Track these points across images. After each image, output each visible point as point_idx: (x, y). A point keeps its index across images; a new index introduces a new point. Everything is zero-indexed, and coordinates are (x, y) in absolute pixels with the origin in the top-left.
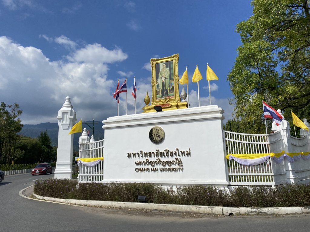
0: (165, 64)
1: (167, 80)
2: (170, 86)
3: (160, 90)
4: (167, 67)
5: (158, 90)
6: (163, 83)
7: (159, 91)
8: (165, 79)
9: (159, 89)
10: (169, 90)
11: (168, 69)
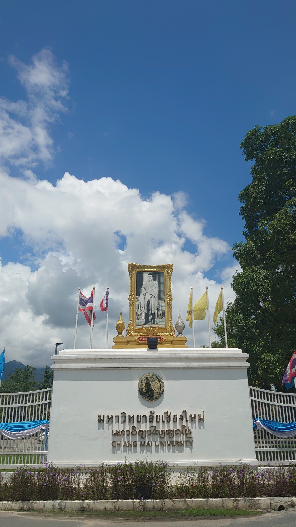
0: (151, 275)
1: (154, 298)
2: (158, 309)
3: (143, 313)
4: (154, 279)
5: (139, 313)
6: (148, 303)
7: (141, 314)
8: (152, 297)
9: (141, 311)
10: (158, 314)
11: (156, 282)
